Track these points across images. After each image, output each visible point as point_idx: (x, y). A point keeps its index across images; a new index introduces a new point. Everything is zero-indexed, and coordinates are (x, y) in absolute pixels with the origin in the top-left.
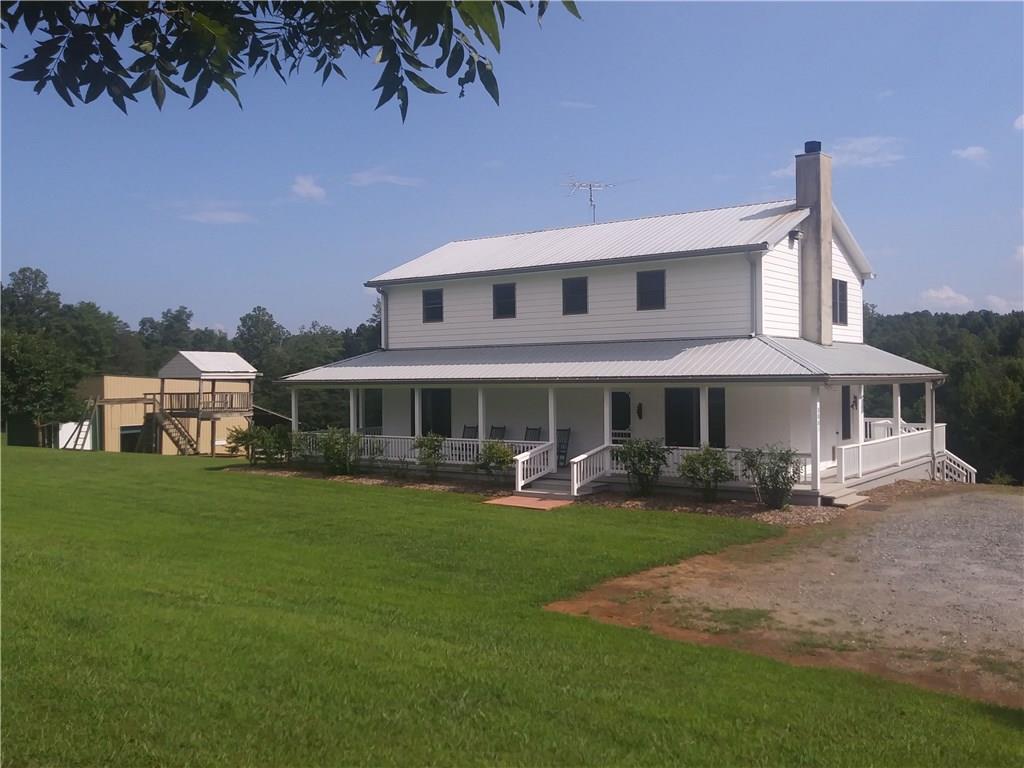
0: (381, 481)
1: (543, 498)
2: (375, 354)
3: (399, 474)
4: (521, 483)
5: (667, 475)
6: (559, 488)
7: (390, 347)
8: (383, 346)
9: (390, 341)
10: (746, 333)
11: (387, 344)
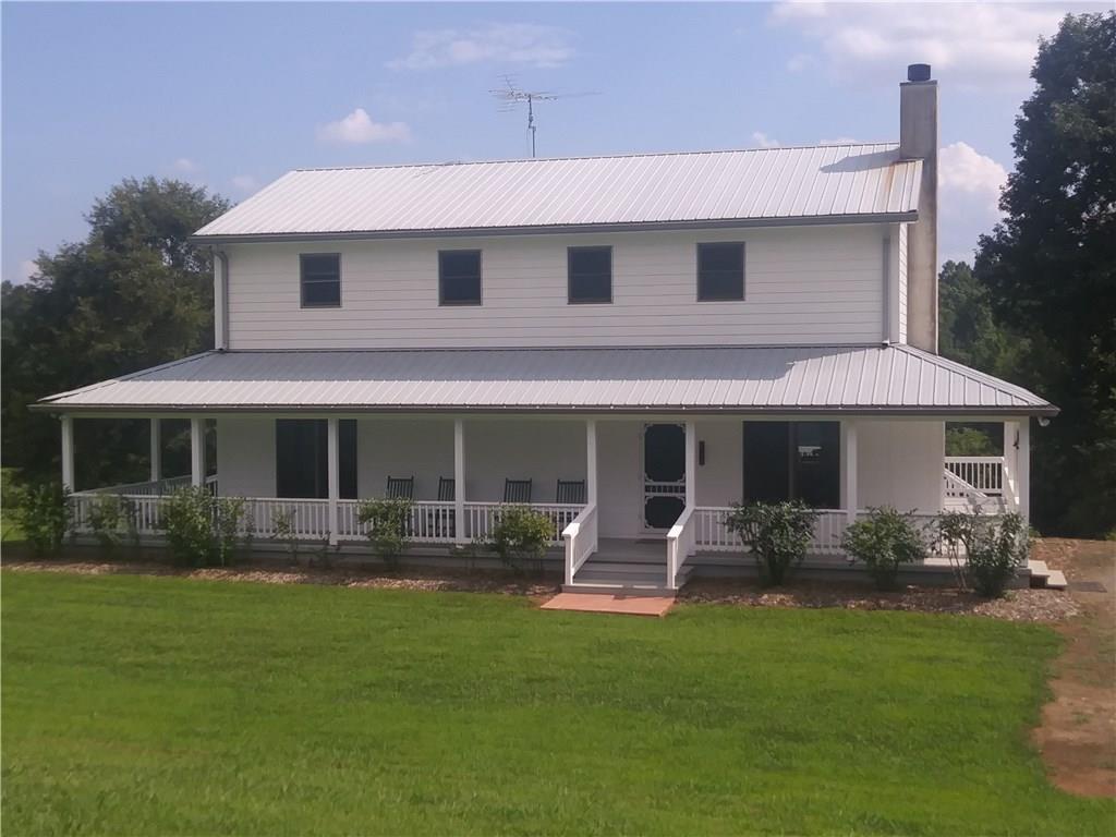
0: (298, 577)
1: (620, 595)
2: (206, 359)
3: (326, 564)
4: (572, 571)
5: (816, 551)
6: (647, 578)
7: (234, 346)
8: (219, 344)
9: (233, 336)
10: (876, 339)
11: (226, 339)
